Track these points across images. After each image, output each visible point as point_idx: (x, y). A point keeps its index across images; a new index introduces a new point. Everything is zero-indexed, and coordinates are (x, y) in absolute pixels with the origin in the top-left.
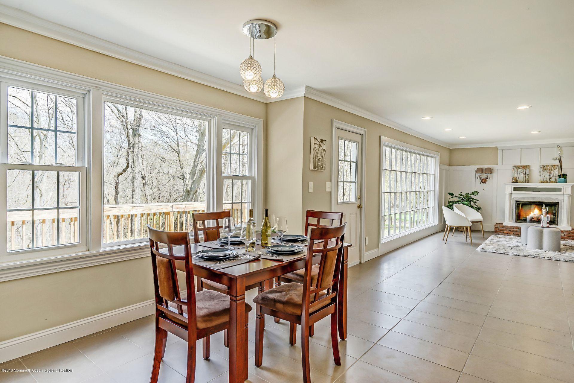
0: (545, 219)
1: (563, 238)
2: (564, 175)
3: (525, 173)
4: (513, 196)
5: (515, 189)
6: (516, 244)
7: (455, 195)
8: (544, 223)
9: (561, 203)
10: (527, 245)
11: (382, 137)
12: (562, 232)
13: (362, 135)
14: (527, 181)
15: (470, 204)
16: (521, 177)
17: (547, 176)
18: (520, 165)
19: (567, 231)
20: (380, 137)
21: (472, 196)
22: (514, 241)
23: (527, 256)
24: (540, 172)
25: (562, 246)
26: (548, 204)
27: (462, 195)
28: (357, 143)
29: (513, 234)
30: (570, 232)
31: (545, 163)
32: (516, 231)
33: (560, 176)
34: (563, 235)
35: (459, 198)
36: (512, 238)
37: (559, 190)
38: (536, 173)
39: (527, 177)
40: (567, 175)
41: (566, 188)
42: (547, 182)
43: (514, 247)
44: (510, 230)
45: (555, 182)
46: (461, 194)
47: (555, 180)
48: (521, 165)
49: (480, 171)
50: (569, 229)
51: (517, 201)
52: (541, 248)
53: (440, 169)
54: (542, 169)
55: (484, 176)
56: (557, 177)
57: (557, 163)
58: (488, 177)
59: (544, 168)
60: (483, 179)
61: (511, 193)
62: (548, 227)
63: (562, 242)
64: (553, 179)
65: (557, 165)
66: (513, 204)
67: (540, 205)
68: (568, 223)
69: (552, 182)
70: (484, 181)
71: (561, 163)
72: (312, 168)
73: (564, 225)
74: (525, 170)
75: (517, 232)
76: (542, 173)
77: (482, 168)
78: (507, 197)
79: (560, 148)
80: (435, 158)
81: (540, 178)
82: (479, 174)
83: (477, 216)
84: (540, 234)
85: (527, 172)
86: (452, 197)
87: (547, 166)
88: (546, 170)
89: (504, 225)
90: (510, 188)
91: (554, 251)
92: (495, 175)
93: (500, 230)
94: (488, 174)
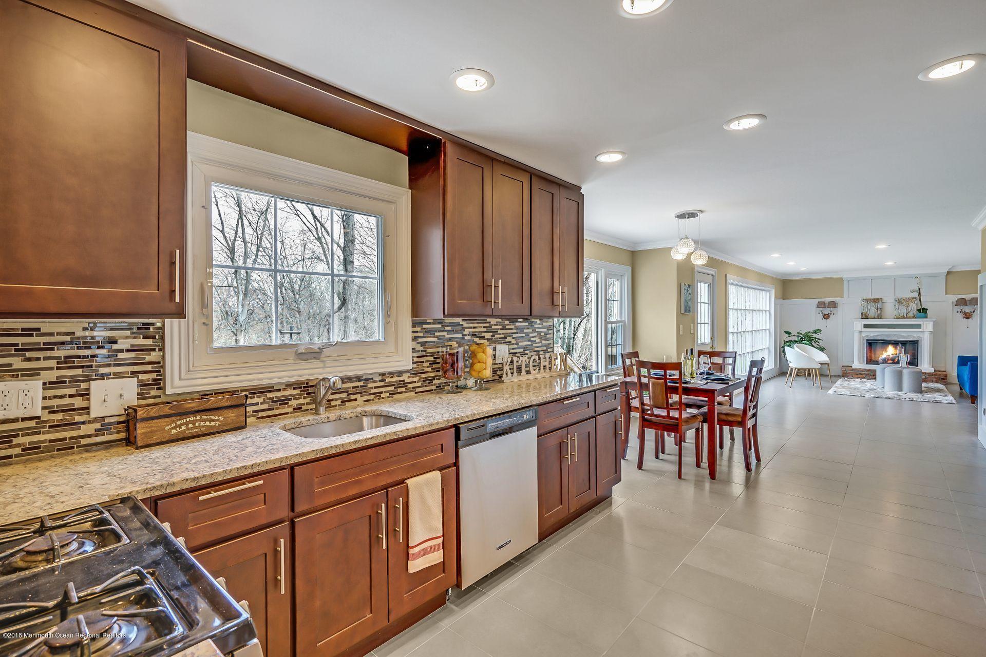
0: (904, 359)
1: (925, 381)
2: (923, 309)
3: (876, 307)
4: (863, 334)
5: (866, 326)
6: (872, 387)
7: (793, 334)
8: (903, 363)
9: (921, 341)
10: (883, 388)
11: (728, 275)
12: (924, 374)
13: (713, 275)
14: (879, 316)
15: (811, 344)
16: (872, 311)
17: (903, 311)
18: (870, 298)
19: (930, 373)
20: (726, 275)
21: (814, 334)
22: (868, 384)
23: (886, 398)
24: (895, 306)
25: (923, 389)
26: (904, 343)
27: (801, 334)
28: (709, 284)
29: (864, 378)
30: (932, 374)
31: (901, 296)
32: (868, 375)
33: (919, 311)
34: (924, 377)
35: (798, 336)
36: (865, 382)
37: (919, 326)
38: (889, 307)
39: (879, 312)
40: (927, 309)
41: (926, 324)
42: (904, 317)
43: (869, 389)
44: (860, 374)
45: (914, 317)
46: (801, 332)
47: (913, 315)
48: (872, 298)
49: (821, 305)
50: (932, 370)
51: (867, 340)
52: (900, 388)
53: (775, 304)
54: (897, 303)
55: (827, 311)
56: (916, 312)
57: (916, 295)
58: (832, 313)
59: (900, 301)
60: (825, 315)
61: (861, 331)
62: (908, 368)
63: (924, 385)
64: (911, 314)
65: (916, 298)
66: (863, 343)
67: (895, 343)
68: (930, 364)
69: (910, 318)
70: (826, 317)
71: (920, 296)
72: (683, 312)
73: (926, 366)
74: (877, 304)
75: (871, 375)
76: (897, 306)
77: (824, 302)
78: (856, 336)
79: (918, 279)
80: (769, 291)
81: (896, 313)
82: (821, 309)
83: (822, 357)
84: (899, 375)
85: (880, 306)
86: (789, 336)
87: (903, 299)
88: (902, 303)
89: (853, 367)
90: (859, 324)
91: (916, 392)
92: (840, 309)
93: (848, 373)
94: (831, 309)
